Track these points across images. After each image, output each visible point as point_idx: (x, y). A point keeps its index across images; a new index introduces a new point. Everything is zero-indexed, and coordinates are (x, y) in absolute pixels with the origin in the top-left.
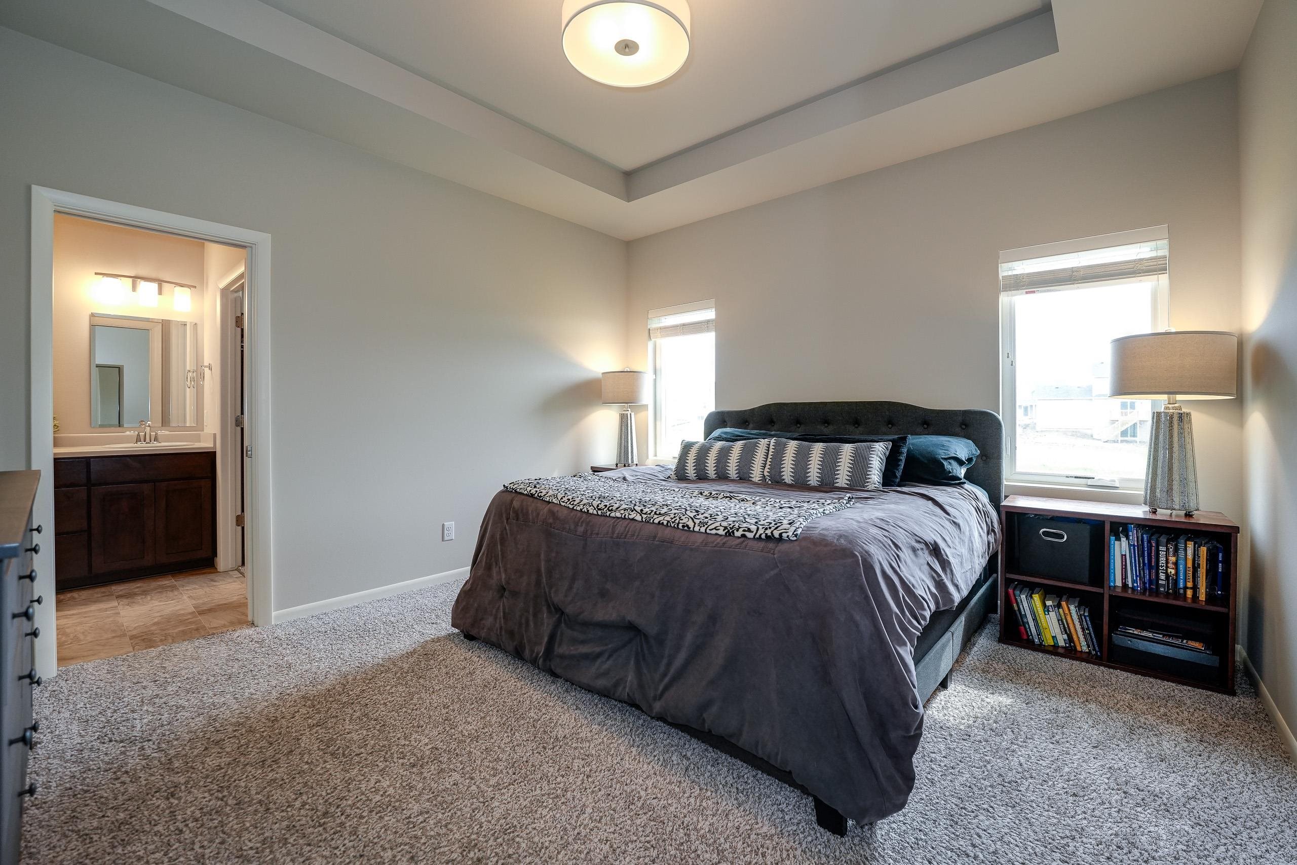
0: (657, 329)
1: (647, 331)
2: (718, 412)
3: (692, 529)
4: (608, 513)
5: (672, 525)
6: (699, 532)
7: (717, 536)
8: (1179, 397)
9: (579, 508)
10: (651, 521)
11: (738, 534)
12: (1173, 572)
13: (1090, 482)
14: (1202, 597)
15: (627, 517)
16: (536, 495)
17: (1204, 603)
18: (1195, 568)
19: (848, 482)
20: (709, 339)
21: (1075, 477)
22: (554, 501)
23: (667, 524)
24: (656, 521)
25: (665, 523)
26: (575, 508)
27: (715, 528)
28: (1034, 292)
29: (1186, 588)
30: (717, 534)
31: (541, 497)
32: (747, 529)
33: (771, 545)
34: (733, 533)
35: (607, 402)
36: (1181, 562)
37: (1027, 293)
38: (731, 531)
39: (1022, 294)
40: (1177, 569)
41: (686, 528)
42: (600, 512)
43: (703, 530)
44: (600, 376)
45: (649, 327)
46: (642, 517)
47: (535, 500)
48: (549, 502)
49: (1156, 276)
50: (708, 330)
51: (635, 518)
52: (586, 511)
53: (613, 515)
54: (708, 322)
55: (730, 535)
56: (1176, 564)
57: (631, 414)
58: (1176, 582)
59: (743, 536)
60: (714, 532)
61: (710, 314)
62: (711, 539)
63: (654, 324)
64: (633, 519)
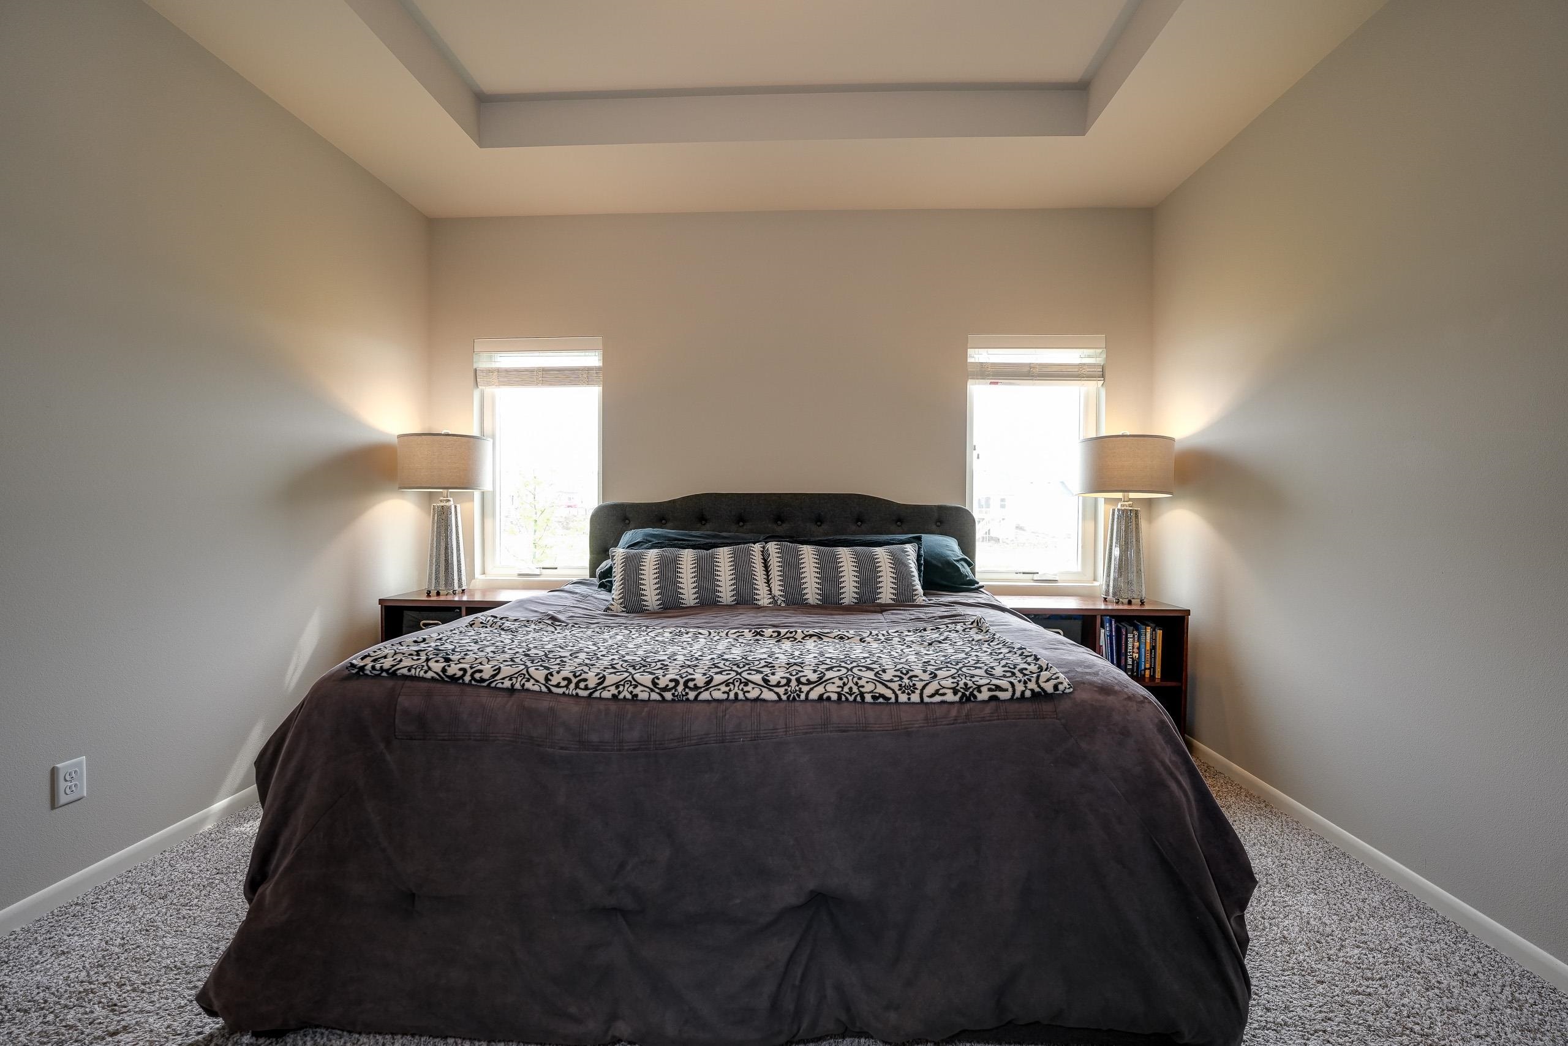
0: (490, 371)
1: (472, 374)
2: (615, 507)
3: (893, 700)
4: (692, 695)
5: (851, 698)
6: (909, 703)
7: (946, 705)
8: (1132, 495)
9: (606, 695)
10: (803, 696)
11: (984, 695)
12: (1137, 655)
13: (1036, 577)
14: (1158, 675)
15: (741, 696)
16: (467, 678)
17: (1159, 681)
18: (1154, 648)
19: (894, 597)
20: (590, 398)
21: (1024, 573)
22: (528, 685)
23: (839, 698)
24: (814, 695)
25: (834, 697)
26: (597, 694)
27: (937, 693)
28: (997, 383)
29: (1145, 669)
30: (943, 702)
31: (482, 680)
32: (994, 687)
33: (1047, 707)
34: (975, 697)
35: (405, 485)
36: (1143, 646)
37: (991, 383)
38: (968, 693)
39: (986, 383)
40: (1139, 653)
41: (881, 700)
42: (668, 696)
43: (915, 698)
44: (396, 440)
45: (475, 366)
46: (777, 693)
47: (469, 690)
48: (512, 690)
49: (1096, 382)
50: (588, 382)
51: (761, 697)
52: (629, 696)
53: (705, 696)
54: (588, 369)
55: (968, 700)
56: (1139, 648)
57: (456, 507)
58: (1138, 664)
59: (994, 698)
60: (937, 699)
61: (592, 360)
62: (940, 711)
63: (483, 363)
64: (757, 699)
